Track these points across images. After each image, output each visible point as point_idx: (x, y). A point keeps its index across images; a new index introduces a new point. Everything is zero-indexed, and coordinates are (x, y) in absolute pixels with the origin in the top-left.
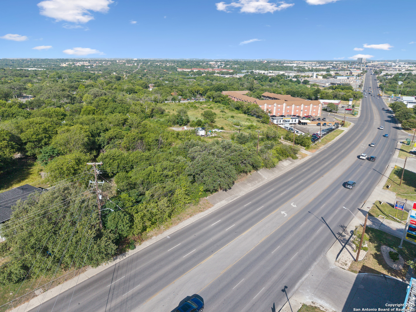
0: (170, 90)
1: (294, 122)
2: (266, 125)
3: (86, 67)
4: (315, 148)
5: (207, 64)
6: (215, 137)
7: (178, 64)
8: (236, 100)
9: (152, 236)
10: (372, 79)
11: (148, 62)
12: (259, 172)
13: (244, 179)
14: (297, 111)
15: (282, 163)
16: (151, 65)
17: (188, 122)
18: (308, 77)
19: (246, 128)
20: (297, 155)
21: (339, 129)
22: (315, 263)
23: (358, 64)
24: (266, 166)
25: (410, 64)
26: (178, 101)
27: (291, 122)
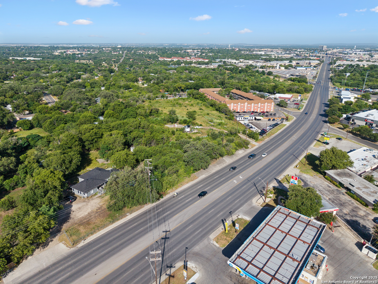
0: (159, 87)
1: (251, 119)
2: (231, 121)
3: (77, 56)
4: (262, 140)
5: (185, 52)
6: (197, 133)
7: (159, 52)
8: (210, 98)
9: (170, 193)
10: (327, 70)
11: (132, 50)
12: (224, 158)
13: (215, 162)
14: (256, 108)
15: (239, 152)
16: (135, 53)
17: (177, 120)
18: (273, 67)
19: (217, 125)
20: (249, 146)
21: (283, 123)
22: (246, 204)
23: (319, 52)
24: (228, 154)
25: (365, 52)
26: (166, 98)
27: (249, 119)
